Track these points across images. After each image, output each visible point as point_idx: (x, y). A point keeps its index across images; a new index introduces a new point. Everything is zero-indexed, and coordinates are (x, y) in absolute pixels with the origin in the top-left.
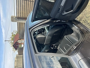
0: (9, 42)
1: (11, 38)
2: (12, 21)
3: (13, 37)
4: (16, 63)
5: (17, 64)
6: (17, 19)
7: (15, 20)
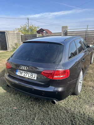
0: (26, 24)
1: (33, 25)
2: (63, 27)
3: (33, 28)
4: (12, 32)
5: (11, 34)
6: (65, 32)
7: (64, 30)
